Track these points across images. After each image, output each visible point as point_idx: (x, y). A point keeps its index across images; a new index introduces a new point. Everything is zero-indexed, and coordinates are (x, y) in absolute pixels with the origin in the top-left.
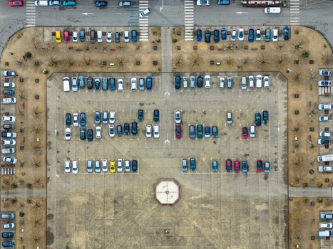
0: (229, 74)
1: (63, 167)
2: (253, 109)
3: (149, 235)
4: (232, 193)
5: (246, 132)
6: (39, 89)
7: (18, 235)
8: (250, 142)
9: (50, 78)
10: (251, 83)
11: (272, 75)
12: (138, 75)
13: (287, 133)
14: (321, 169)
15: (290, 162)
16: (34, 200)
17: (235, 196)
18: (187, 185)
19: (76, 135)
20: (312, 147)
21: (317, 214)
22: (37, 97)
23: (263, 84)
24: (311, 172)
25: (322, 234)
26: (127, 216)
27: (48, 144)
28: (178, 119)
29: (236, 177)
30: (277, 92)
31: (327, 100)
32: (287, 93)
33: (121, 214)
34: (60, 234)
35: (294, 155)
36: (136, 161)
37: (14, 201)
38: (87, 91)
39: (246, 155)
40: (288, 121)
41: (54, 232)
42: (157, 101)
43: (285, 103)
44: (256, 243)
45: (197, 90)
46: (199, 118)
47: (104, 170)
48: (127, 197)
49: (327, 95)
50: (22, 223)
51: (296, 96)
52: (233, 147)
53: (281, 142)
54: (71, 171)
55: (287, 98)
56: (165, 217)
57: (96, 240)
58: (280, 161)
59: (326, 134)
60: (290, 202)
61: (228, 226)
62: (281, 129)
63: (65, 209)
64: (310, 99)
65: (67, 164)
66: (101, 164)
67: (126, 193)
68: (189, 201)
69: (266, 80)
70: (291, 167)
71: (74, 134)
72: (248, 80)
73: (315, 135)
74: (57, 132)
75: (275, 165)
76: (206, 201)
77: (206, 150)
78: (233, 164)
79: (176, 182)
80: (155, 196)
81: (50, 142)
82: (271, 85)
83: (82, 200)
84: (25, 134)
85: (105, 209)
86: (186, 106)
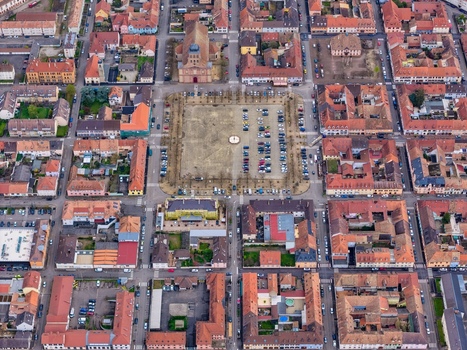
3: (216, 135)
6: (278, 102)
12: (285, 131)
17: (233, 162)
18: (237, 146)
22: (274, 102)
24: (244, 187)
29: (241, 162)
32: (280, 179)
33: (225, 126)
34: (217, 109)
36: (248, 131)
37: (231, 95)
38: (277, 116)
39: (251, 166)
43: (275, 178)
44: (212, 169)
48: (233, 128)
51: (278, 182)
56: (224, 139)
57: (214, 119)
60: (230, 180)
61: (219, 159)
63: (227, 110)
68: (231, 146)
76: (231, 152)
78: (247, 161)
79: (239, 142)
80: (233, 136)
82: (283, 173)
83: (231, 114)
85: (227, 121)
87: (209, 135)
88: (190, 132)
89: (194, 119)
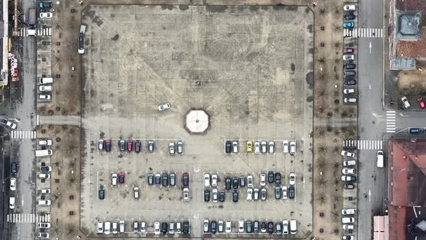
0: (136, 236)
1: (297, 146)
2: (114, 201)
3: (215, 81)
4: (135, 119)
5: (121, 179)
6: (320, 222)
7: (341, 82)
8: (117, 169)
9: (309, 233)
10: (115, 226)
11: (95, 233)
12: (225, 235)
13: (82, 178)
14: (50, 143)
15: (79, 149)
16: (325, 115)
17: (132, 117)
18: (178, 128)
19: (284, 177)
20: (57, 164)
21: (54, 99)
22: (322, 215)
23: (104, 225)
24: (58, 140)
25: (50, 80)
26: (236, 99)
27: (311, 169)
28: (186, 192)
29: (131, 136)
30: (91, 217)
31: (43, 209)
32: (81, 217)
33: (242, 101)
34: (301, 82)
35: (75, 156)
36: (227, 152)
37: (344, 115)
38: (274, 220)
39: (121, 156)
40: (80, 189)
41: (306, 85)
42: (206, 209)
43: (83, 206)
44: (112, 72)
45: (168, 220)
46: (165, 193)
47: (258, 144)
48: (236, 117)
49: (43, 214)
50: (336, 93)
51: (72, 213)
52: (134, 164)
53: (87, 169)
54: (289, 143)
55: (81, 211)
56: (199, 98)
57: (266, 76)
58: (88, 151)
59: (43, 176)
60: (79, 110)
61: (139, 88)
62: (87, 181)
63: (296, 107)
64: (59, 211)
65: (293, 149)
66: (261, 149)
67: (237, 122)
68: (177, 113)
69: (101, 229)
70: (78, 145)
71: (286, 178)
72: (118, 229)
73: (55, 175)
74: (302, 180)
75: (93, 147)
77: (159, 164)
78: (134, 147)
79: (188, 131)
80: (209, 118)
81: (310, 171)
82: (96, 225)
83: (280, 115)
84: (334, 179)
85: (257, 105)
86: (178, 204)
87: (214, 65)
88: (223, 23)
89: (266, 31)
